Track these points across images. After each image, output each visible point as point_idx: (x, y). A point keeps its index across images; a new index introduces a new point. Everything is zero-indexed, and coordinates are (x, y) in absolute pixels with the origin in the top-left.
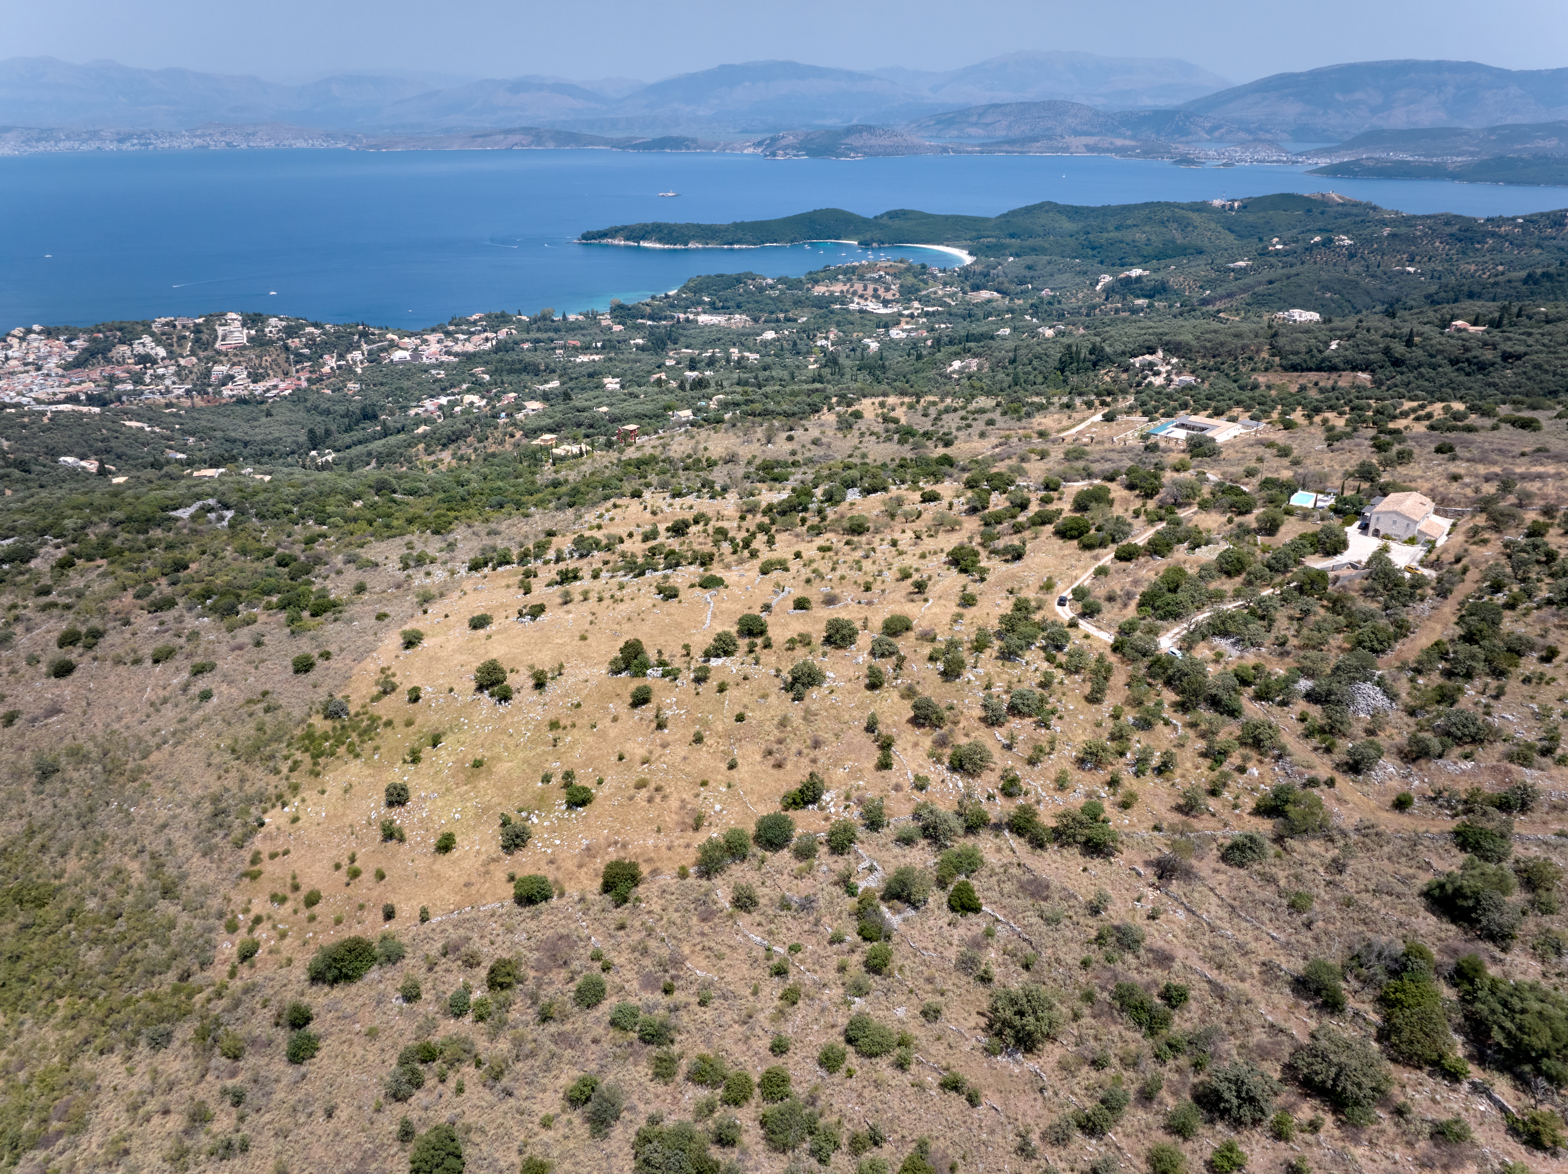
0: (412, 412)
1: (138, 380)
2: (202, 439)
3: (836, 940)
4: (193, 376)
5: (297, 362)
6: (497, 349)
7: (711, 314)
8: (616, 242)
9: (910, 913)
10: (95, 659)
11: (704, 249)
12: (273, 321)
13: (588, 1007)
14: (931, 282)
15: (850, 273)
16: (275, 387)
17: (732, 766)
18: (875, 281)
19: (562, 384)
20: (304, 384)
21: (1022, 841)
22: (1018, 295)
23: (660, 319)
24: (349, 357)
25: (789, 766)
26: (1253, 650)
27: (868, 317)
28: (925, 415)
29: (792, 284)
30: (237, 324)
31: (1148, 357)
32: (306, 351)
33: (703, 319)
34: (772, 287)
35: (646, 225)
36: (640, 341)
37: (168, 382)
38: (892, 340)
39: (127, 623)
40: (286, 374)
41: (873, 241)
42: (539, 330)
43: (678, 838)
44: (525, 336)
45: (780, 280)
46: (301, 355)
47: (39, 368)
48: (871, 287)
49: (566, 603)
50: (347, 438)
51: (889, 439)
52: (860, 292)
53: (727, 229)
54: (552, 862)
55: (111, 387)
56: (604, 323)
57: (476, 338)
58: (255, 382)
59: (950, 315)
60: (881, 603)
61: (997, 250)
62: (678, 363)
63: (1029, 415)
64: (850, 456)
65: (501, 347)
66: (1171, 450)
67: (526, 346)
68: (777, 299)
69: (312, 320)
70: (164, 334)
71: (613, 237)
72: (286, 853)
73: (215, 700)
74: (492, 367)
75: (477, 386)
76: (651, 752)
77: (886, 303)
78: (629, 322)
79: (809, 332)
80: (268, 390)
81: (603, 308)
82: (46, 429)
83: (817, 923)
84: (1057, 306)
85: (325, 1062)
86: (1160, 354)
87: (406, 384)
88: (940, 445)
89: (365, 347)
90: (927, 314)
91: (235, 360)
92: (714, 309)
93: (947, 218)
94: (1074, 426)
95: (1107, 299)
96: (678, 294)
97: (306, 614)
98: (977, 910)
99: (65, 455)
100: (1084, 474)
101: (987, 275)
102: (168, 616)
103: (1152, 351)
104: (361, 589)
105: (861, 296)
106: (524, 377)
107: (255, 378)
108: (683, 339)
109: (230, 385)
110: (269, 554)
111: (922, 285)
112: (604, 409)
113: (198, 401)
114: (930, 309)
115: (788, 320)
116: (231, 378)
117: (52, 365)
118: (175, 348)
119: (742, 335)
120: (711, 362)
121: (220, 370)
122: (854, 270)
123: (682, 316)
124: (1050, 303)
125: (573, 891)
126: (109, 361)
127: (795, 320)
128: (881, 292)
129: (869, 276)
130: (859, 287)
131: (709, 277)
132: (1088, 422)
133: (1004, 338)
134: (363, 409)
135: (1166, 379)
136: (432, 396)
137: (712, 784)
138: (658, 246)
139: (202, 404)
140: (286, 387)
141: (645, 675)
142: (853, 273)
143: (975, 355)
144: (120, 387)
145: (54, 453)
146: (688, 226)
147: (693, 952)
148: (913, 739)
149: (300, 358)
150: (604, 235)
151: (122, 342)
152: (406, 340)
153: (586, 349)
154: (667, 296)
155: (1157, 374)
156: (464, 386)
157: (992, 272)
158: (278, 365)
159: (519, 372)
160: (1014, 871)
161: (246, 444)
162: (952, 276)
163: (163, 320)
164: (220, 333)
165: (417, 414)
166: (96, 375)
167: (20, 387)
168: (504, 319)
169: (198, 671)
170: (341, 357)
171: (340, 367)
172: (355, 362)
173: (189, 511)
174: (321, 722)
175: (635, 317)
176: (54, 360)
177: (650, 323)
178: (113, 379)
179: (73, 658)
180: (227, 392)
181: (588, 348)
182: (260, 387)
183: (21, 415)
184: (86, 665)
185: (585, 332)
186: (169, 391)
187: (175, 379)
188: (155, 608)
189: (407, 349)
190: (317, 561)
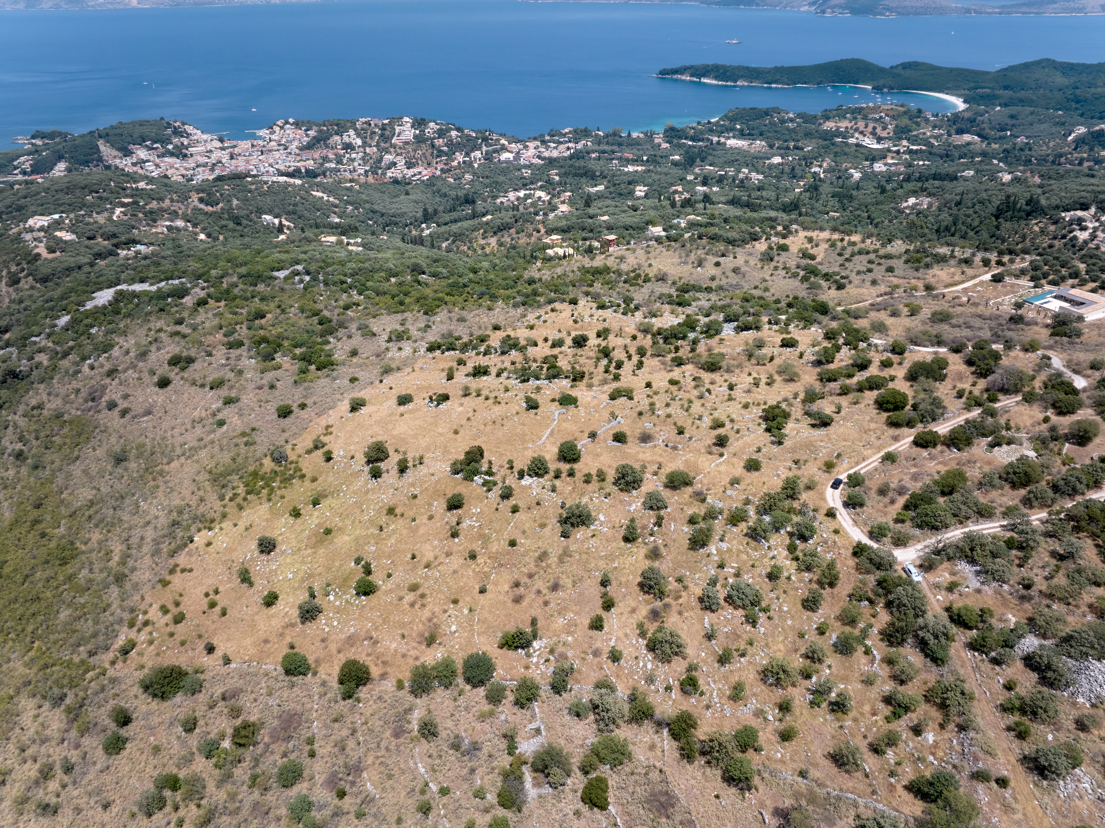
0: (498, 201)
1: (339, 162)
2: (357, 208)
3: (480, 794)
4: (372, 161)
5: (438, 156)
6: (571, 157)
7: (739, 139)
8: (684, 78)
9: (547, 790)
10: (182, 378)
11: (748, 86)
12: (432, 125)
13: (284, 786)
14: (923, 124)
15: (857, 112)
16: (420, 173)
17: (482, 591)
18: (876, 120)
19: (606, 188)
20: (438, 173)
21: (675, 744)
22: (995, 140)
23: (699, 140)
24: (472, 155)
25: (525, 603)
26: (995, 584)
27: (862, 150)
28: (840, 255)
29: (807, 118)
30: (409, 125)
31: (1079, 213)
32: (445, 149)
33: (732, 143)
34: (792, 120)
35: (708, 66)
36: (677, 157)
37: (356, 164)
38: (873, 172)
39: (210, 355)
40: (429, 164)
41: (884, 86)
42: (608, 143)
43: (414, 648)
44: (596, 147)
45: (799, 115)
46: (442, 151)
47: (286, 149)
48: (871, 125)
49: (466, 395)
50: (447, 217)
51: (795, 275)
52: (861, 129)
53: (769, 71)
54: (323, 641)
55: (322, 165)
56: (657, 141)
57: (562, 147)
58: (408, 168)
59: (930, 154)
60: (683, 449)
61: (989, 100)
62: (696, 179)
63: (927, 266)
64: (756, 288)
65: (577, 156)
66: (1036, 324)
67: (594, 156)
68: (794, 131)
69: (457, 126)
70: (362, 129)
71: (682, 74)
72: (191, 570)
73: (225, 427)
74: (563, 170)
75: (549, 186)
76: (436, 558)
77: (879, 140)
78: (675, 141)
79: (808, 161)
80: (415, 175)
81: (660, 130)
82: (263, 194)
83: (473, 771)
84: (1027, 152)
85: (124, 761)
86: (1093, 210)
87: (501, 179)
88: (834, 287)
89: (484, 149)
90: (910, 152)
91: (399, 151)
92: (742, 135)
93: (951, 70)
94: (963, 282)
95: (1075, 149)
96: (718, 122)
97: (313, 367)
98: (603, 807)
99: (266, 214)
100: (935, 340)
101: (974, 120)
102: (234, 353)
103: (1085, 207)
104: (354, 353)
105: (861, 133)
106: (583, 180)
107: (409, 165)
108: (710, 158)
109: (393, 170)
110: (316, 314)
111: (914, 126)
112: (606, 218)
113: (371, 179)
114: (914, 148)
115: (796, 148)
116: (394, 164)
117: (294, 147)
118: (368, 140)
119: (756, 158)
120: (720, 180)
121: (388, 158)
122: (860, 110)
123: (715, 139)
124: (1021, 150)
125: (322, 674)
126: (327, 146)
127: (802, 149)
128: (879, 131)
129: (871, 116)
130: (861, 125)
131: (744, 109)
132: (976, 281)
133: (966, 179)
134: (466, 195)
135: (1091, 234)
136: (515, 190)
137: (460, 604)
138: (714, 82)
139: (372, 181)
140: (425, 173)
141: (472, 480)
142: (860, 113)
143: (929, 195)
144: (327, 165)
145: (260, 212)
146: (740, 68)
147: (374, 763)
148: (633, 604)
149: (440, 153)
150: (676, 71)
151: (337, 134)
152: (513, 145)
153: (635, 161)
154: (709, 123)
155: (1084, 229)
156: (539, 184)
157: (980, 118)
158: (425, 157)
159: (581, 176)
160: (654, 776)
161: (383, 215)
162: (942, 120)
163: (364, 120)
164: (397, 131)
165: (502, 203)
166: (316, 156)
167: (271, 161)
168: (586, 133)
169: (228, 402)
170: (467, 155)
171: (464, 162)
172: (475, 159)
173: (286, 272)
174: (268, 464)
175: (681, 138)
176: (296, 143)
177: (690, 143)
178: (325, 159)
179: (172, 375)
180: (389, 174)
181: (636, 161)
182: (410, 172)
183: (252, 183)
184: (177, 382)
185: (639, 147)
186: (355, 170)
187: (361, 162)
188: (231, 346)
189: (512, 152)
190: (342, 325)
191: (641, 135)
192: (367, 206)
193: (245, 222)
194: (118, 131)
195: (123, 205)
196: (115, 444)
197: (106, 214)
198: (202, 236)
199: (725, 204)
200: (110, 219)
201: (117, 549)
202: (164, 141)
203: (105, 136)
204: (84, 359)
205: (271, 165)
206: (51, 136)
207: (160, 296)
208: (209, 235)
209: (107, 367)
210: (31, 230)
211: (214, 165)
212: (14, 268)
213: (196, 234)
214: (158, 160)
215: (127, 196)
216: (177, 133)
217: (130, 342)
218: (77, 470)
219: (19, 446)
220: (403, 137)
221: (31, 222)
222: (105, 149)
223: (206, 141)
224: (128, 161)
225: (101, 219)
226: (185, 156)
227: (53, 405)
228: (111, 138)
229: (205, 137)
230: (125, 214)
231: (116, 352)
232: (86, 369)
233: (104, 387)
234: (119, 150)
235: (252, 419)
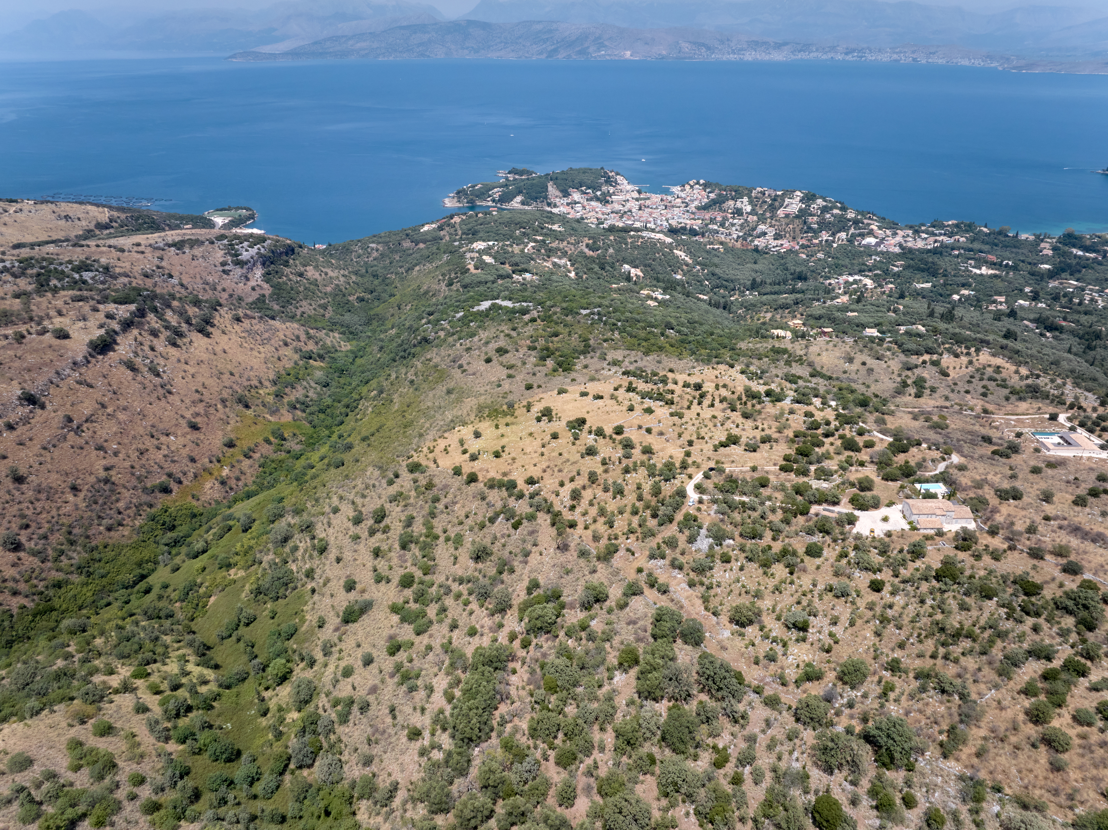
0: (828, 282)
1: (722, 225)
2: (703, 269)
3: (485, 517)
4: (747, 228)
5: (806, 232)
6: (933, 250)
9: (504, 520)
10: (498, 360)
12: (819, 201)
16: (782, 245)
17: (535, 465)
19: (933, 286)
20: (797, 247)
21: (552, 521)
24: (839, 235)
25: (545, 473)
30: (799, 199)
32: (815, 226)
36: (1046, 267)
37: (734, 229)
39: (517, 351)
42: (983, 241)
43: (498, 475)
44: (967, 244)
46: (811, 228)
47: (686, 207)
49: (611, 399)
54: (471, 467)
55: (707, 225)
56: (1043, 245)
57: (932, 239)
58: (774, 239)
65: (939, 250)
67: (957, 252)
70: (756, 198)
72: (447, 438)
73: (500, 388)
74: (910, 263)
75: (883, 276)
76: (530, 452)
78: (1063, 249)
80: (776, 246)
81: (1057, 234)
82: (635, 247)
89: (852, 231)
91: (775, 223)
97: (561, 369)
98: (516, 529)
99: (629, 264)
102: (529, 352)
104: (586, 367)
106: (922, 275)
107: (777, 237)
109: (760, 239)
110: (586, 340)
113: (738, 245)
116: (764, 234)
117: (693, 206)
118: (756, 208)
121: (762, 227)
125: (464, 476)
126: (720, 210)
134: (803, 272)
136: (850, 274)
137: (524, 467)
140: (786, 246)
144: (711, 226)
145: (625, 261)
149: (809, 230)
151: (733, 199)
152: (882, 231)
153: (992, 265)
156: (875, 272)
158: (794, 232)
159: (922, 271)
160: (538, 526)
163: (759, 189)
164: (786, 203)
165: (830, 284)
166: (707, 217)
167: (669, 216)
168: (970, 227)
169: (510, 376)
170: (833, 235)
171: (827, 241)
172: (839, 240)
173: (588, 311)
174: (505, 407)
175: (1074, 246)
176: (696, 203)
177: (1080, 253)
178: (712, 221)
179: (494, 358)
180: (756, 243)
181: (995, 264)
182: (774, 243)
183: (632, 237)
184: (495, 362)
185: (1014, 250)
186: (730, 235)
187: (738, 228)
188: (530, 348)
189: (876, 238)
190: (593, 350)
191: (1032, 238)
192: (711, 269)
193: (608, 268)
194: (565, 176)
195: (536, 241)
196: (452, 385)
197: (522, 246)
198: (572, 275)
199: (1030, 321)
200: (522, 251)
201: (427, 425)
202: (595, 188)
203: (554, 178)
204: (460, 339)
205: (667, 220)
206: (521, 173)
207: (513, 311)
208: (577, 274)
209: (468, 346)
210: (472, 251)
211: (625, 212)
212: (453, 275)
213: (570, 272)
214: (586, 203)
215: (541, 235)
216: (609, 181)
217: (484, 335)
218: (431, 394)
219: (414, 378)
220: (789, 210)
221: (475, 245)
222: (552, 190)
223: (627, 191)
224: (565, 201)
225: (516, 249)
226: (608, 202)
227: (436, 360)
228: (559, 181)
229: (629, 187)
230: (533, 248)
231: (476, 339)
232: (458, 345)
233: (461, 356)
234: (561, 191)
235: (514, 388)
